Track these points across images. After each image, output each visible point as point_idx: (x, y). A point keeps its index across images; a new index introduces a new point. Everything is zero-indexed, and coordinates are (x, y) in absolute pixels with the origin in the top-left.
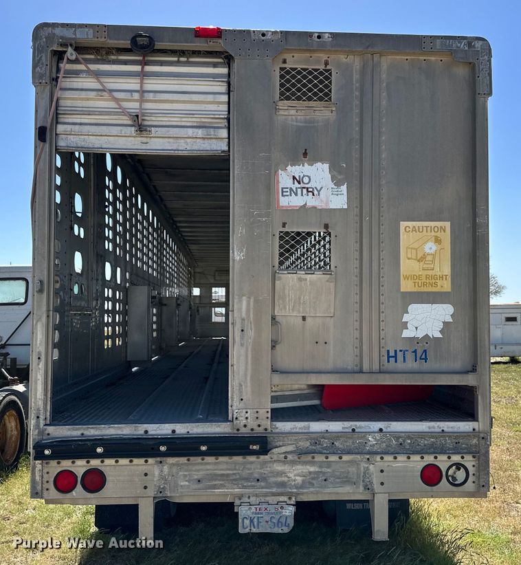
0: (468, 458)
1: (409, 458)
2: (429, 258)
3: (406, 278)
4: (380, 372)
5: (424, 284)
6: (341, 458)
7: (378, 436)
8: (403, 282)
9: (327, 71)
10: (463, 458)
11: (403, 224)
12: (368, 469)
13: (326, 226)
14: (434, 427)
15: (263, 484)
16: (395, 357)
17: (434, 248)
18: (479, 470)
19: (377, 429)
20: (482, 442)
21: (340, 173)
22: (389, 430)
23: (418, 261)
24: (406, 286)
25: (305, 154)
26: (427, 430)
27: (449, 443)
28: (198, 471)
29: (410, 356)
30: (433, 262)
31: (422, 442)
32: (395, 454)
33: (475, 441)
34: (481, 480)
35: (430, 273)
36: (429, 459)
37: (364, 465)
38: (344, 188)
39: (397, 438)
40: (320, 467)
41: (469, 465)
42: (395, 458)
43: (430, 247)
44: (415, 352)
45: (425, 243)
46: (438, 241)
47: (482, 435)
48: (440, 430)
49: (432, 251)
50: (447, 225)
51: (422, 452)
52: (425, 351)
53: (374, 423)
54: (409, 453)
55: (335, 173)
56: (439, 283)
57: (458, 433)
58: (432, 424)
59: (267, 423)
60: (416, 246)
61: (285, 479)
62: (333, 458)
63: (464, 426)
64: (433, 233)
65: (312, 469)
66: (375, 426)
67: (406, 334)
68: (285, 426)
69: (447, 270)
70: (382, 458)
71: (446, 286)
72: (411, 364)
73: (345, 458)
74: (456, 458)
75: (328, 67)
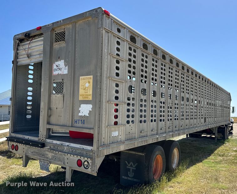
0: (89, 159)
1: (74, 156)
2: (87, 88)
3: (81, 95)
4: (71, 127)
5: (85, 98)
6: (58, 153)
7: (67, 147)
8: (80, 97)
9: (65, 31)
10: (88, 159)
11: (81, 77)
12: (64, 157)
13: (63, 80)
14: (81, 147)
15: (44, 157)
16: (77, 122)
17: (88, 85)
18: (92, 165)
19: (67, 145)
20: (94, 154)
21: (66, 63)
22: (70, 146)
23: (84, 90)
24: (81, 98)
25: (59, 58)
26: (79, 147)
27: (85, 153)
28: (32, 150)
29: (80, 122)
30: (88, 90)
31: (78, 151)
32: (71, 154)
33: (91, 154)
34: (93, 168)
35: (87, 94)
36: (79, 157)
37: (63, 156)
38: (67, 67)
39: (72, 149)
40: (55, 155)
41: (90, 162)
42: (70, 155)
43: (87, 85)
44: (81, 121)
45: (86, 84)
46: (89, 82)
47: (94, 152)
48: (82, 148)
49: (88, 86)
50: (92, 76)
51: (77, 155)
52: (84, 120)
53: (67, 143)
54: (74, 154)
55: (65, 63)
56: (89, 97)
57: (87, 150)
58: (81, 145)
59: (44, 139)
60: (83, 84)
61: (48, 156)
62: (57, 152)
63: (89, 148)
64: (88, 80)
65: (53, 155)
66: (67, 144)
67: (80, 114)
68: (48, 141)
69: (91, 93)
70: (67, 155)
71: (90, 98)
72: (80, 125)
73: (60, 153)
74: (86, 159)
75: (65, 30)
